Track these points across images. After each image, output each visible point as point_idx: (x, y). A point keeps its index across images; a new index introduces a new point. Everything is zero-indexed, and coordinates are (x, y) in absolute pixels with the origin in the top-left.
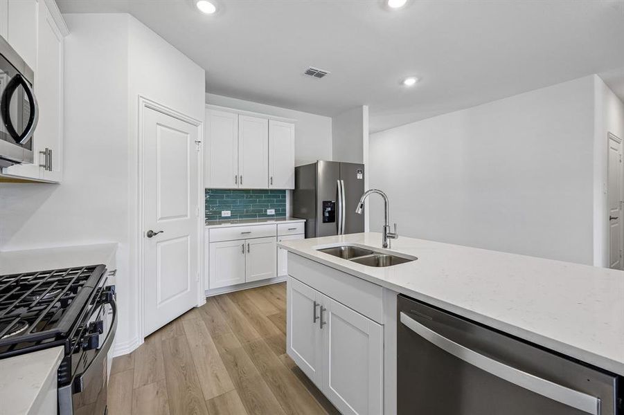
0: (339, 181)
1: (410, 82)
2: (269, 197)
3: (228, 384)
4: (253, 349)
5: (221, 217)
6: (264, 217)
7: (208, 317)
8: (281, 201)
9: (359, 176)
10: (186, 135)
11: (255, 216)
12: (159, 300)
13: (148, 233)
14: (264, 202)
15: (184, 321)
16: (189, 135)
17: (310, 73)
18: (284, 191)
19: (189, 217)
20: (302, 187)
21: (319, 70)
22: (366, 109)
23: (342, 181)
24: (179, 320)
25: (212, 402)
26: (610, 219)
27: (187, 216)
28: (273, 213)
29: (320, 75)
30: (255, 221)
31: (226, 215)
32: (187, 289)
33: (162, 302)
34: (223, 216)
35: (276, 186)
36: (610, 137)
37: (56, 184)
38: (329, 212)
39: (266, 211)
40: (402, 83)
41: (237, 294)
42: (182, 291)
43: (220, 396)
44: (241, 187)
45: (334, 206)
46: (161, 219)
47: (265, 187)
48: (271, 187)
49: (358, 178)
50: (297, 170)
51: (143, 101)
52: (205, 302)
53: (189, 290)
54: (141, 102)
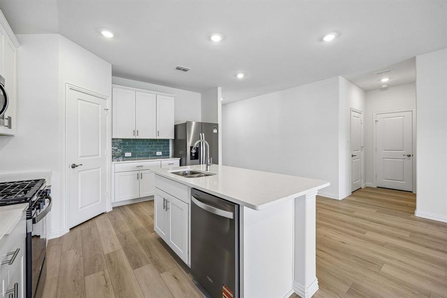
0: (201, 134)
1: (240, 76)
2: (158, 144)
3: (118, 246)
4: (137, 231)
5: (124, 157)
6: (155, 156)
7: (112, 217)
8: (165, 146)
9: (215, 131)
10: (98, 105)
11: (148, 156)
12: (80, 207)
13: (72, 165)
14: (155, 147)
15: (96, 220)
16: (100, 106)
17: (178, 68)
18: (168, 140)
19: (100, 156)
20: (179, 137)
21: (184, 67)
22: (220, 89)
23: (203, 134)
24: (93, 219)
25: (108, 255)
26: (352, 156)
27: (98, 155)
28: (161, 154)
29: (185, 70)
30: (149, 159)
31: (128, 156)
32: (98, 201)
33: (81, 208)
34: (126, 156)
35: (162, 136)
36: (352, 110)
37: (12, 136)
38: (195, 153)
39: (156, 153)
40: (236, 76)
41: (134, 205)
42: (96, 202)
43: (113, 252)
44: (137, 137)
45: (198, 149)
46: (81, 157)
47: (154, 137)
48: (158, 138)
49: (214, 132)
50: (176, 127)
51: (69, 86)
52: (112, 209)
53: (100, 201)
54: (67, 86)
